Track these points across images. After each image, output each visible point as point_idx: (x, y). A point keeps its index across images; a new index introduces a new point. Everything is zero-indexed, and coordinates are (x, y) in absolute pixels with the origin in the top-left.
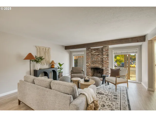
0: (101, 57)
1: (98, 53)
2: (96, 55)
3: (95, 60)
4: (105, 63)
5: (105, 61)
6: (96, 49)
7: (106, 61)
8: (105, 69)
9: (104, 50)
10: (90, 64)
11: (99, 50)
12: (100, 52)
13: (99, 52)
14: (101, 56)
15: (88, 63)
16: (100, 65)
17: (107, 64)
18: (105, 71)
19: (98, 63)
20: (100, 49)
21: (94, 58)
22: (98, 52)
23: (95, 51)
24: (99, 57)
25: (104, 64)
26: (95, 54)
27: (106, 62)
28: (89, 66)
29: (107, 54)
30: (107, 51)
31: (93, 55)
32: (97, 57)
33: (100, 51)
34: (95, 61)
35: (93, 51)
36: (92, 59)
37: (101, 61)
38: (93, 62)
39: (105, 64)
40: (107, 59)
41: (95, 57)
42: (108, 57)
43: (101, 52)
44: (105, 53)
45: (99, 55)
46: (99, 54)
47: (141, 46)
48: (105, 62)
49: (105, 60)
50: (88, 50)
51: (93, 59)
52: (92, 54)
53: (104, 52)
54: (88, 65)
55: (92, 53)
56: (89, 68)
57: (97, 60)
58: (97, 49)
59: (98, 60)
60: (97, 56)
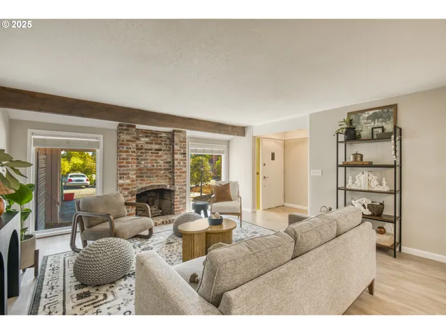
0: (165, 157)
1: (157, 147)
2: (151, 149)
3: (149, 165)
4: (178, 174)
5: (178, 170)
6: (152, 133)
7: (181, 169)
8: (179, 189)
9: (176, 139)
10: (132, 181)
11: (161, 137)
12: (163, 143)
13: (161, 144)
14: (166, 154)
15: (128, 178)
16: (164, 179)
17: (184, 175)
18: (178, 195)
19: (157, 176)
20: (164, 135)
21: (145, 160)
22: (156, 143)
23: (147, 139)
24: (161, 156)
25: (175, 178)
26: (149, 146)
27: (180, 172)
28: (131, 185)
29: (182, 152)
30: (182, 144)
31: (142, 149)
32: (154, 158)
33: (162, 141)
34: (148, 170)
35: (143, 137)
36: (139, 163)
37: (165, 169)
38: (141, 173)
39: (180, 176)
40: (182, 163)
41: (149, 156)
42: (185, 160)
43: (165, 144)
44: (178, 149)
45: (160, 153)
46: (160, 150)
47: (229, 141)
48: (178, 172)
49: (178, 167)
50: (128, 130)
51: (143, 162)
52: (140, 147)
53: (176, 144)
54: (129, 185)
55: (138, 142)
56: (129, 193)
57: (153, 166)
58: (156, 134)
59: (157, 166)
60: (155, 153)
